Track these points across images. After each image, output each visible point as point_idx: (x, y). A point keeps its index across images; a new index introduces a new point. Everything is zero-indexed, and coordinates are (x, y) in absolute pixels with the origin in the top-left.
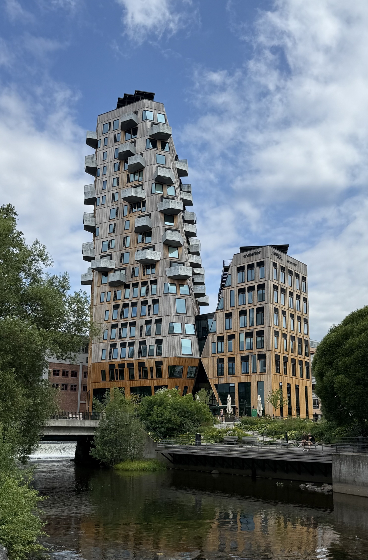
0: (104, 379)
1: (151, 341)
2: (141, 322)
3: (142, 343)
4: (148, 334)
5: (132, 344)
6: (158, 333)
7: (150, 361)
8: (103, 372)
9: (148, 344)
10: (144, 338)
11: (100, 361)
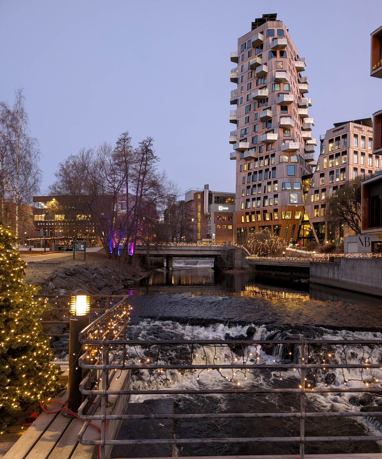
1: (271, 196)
2: (265, 183)
3: (266, 197)
5: (259, 199)
7: (270, 209)
10: (266, 194)
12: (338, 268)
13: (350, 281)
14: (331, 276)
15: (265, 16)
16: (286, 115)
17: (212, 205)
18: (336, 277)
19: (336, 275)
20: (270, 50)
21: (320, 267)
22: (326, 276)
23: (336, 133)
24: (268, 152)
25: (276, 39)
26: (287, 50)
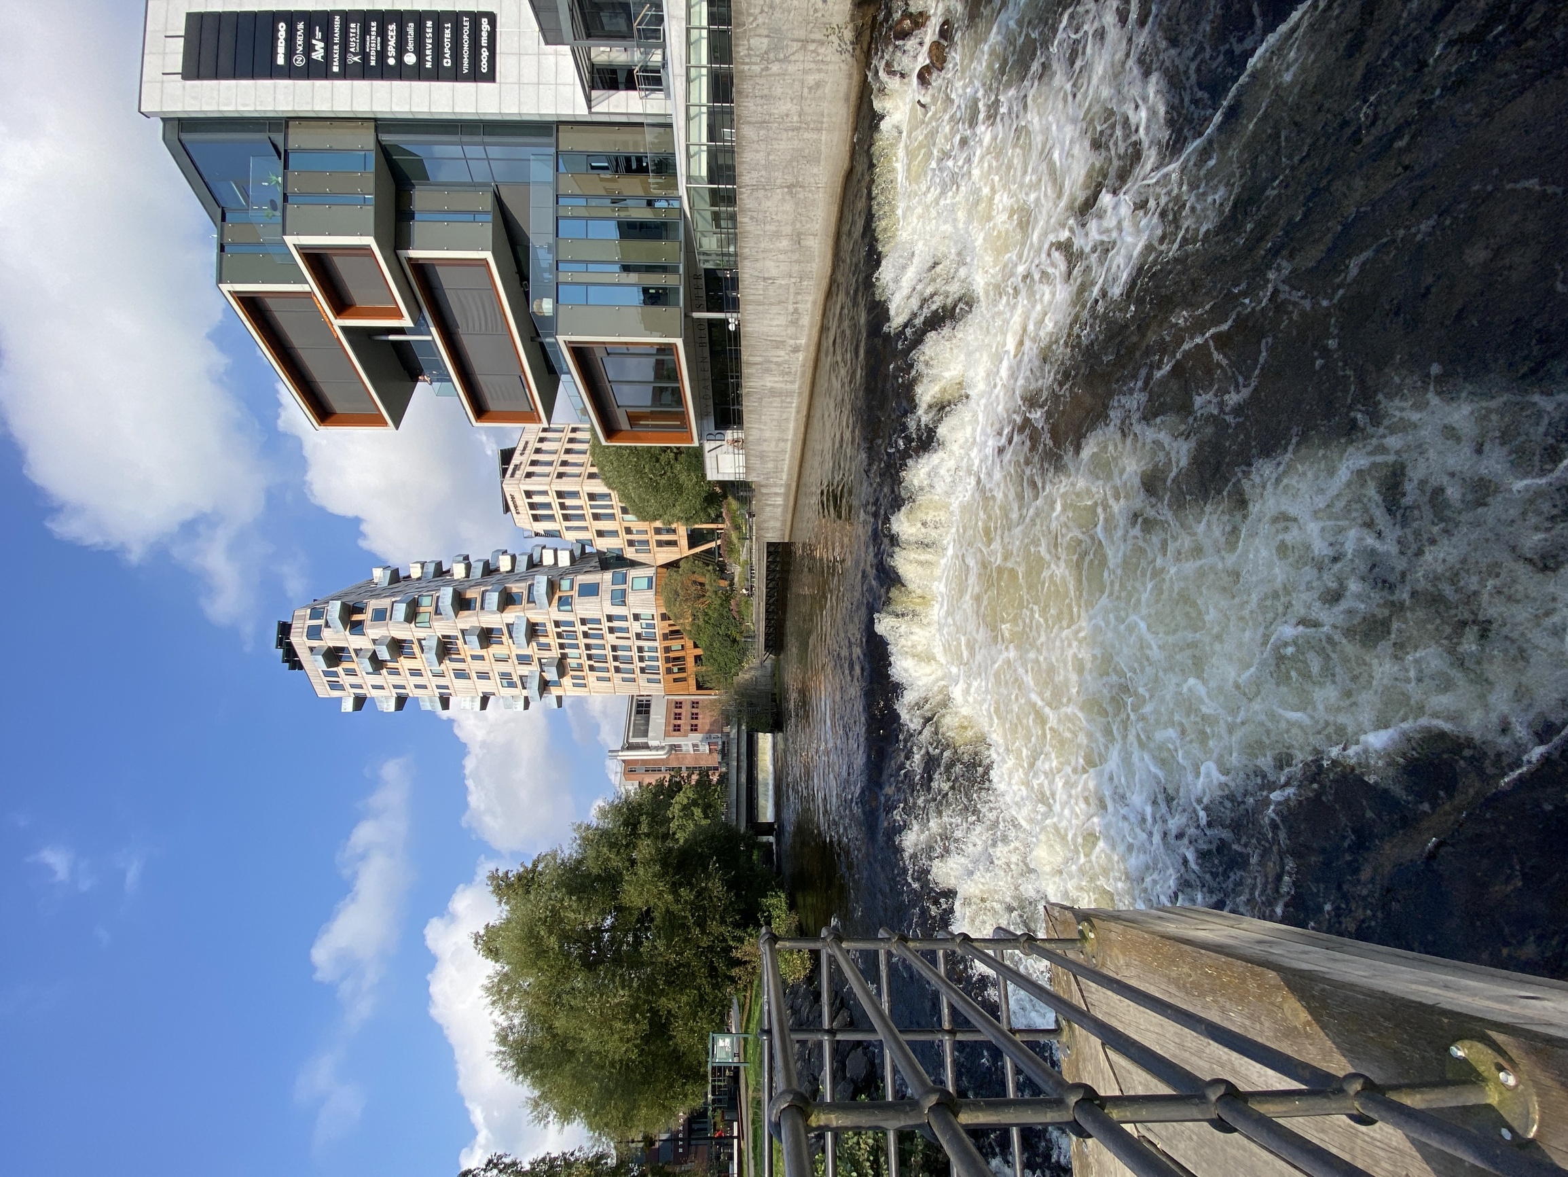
0: (684, 680)
1: (636, 627)
2: (611, 639)
3: (638, 636)
4: (627, 630)
5: (640, 649)
6: (625, 618)
7: (661, 627)
8: (675, 680)
9: (639, 631)
10: (632, 634)
11: (662, 685)
12: (765, 486)
13: (787, 462)
14: (779, 501)
15: (280, 643)
16: (479, 601)
17: (651, 743)
18: (782, 490)
19: (777, 490)
20: (347, 632)
21: (765, 521)
22: (780, 510)
23: (520, 509)
24: (550, 634)
25: (327, 622)
26: (351, 599)
